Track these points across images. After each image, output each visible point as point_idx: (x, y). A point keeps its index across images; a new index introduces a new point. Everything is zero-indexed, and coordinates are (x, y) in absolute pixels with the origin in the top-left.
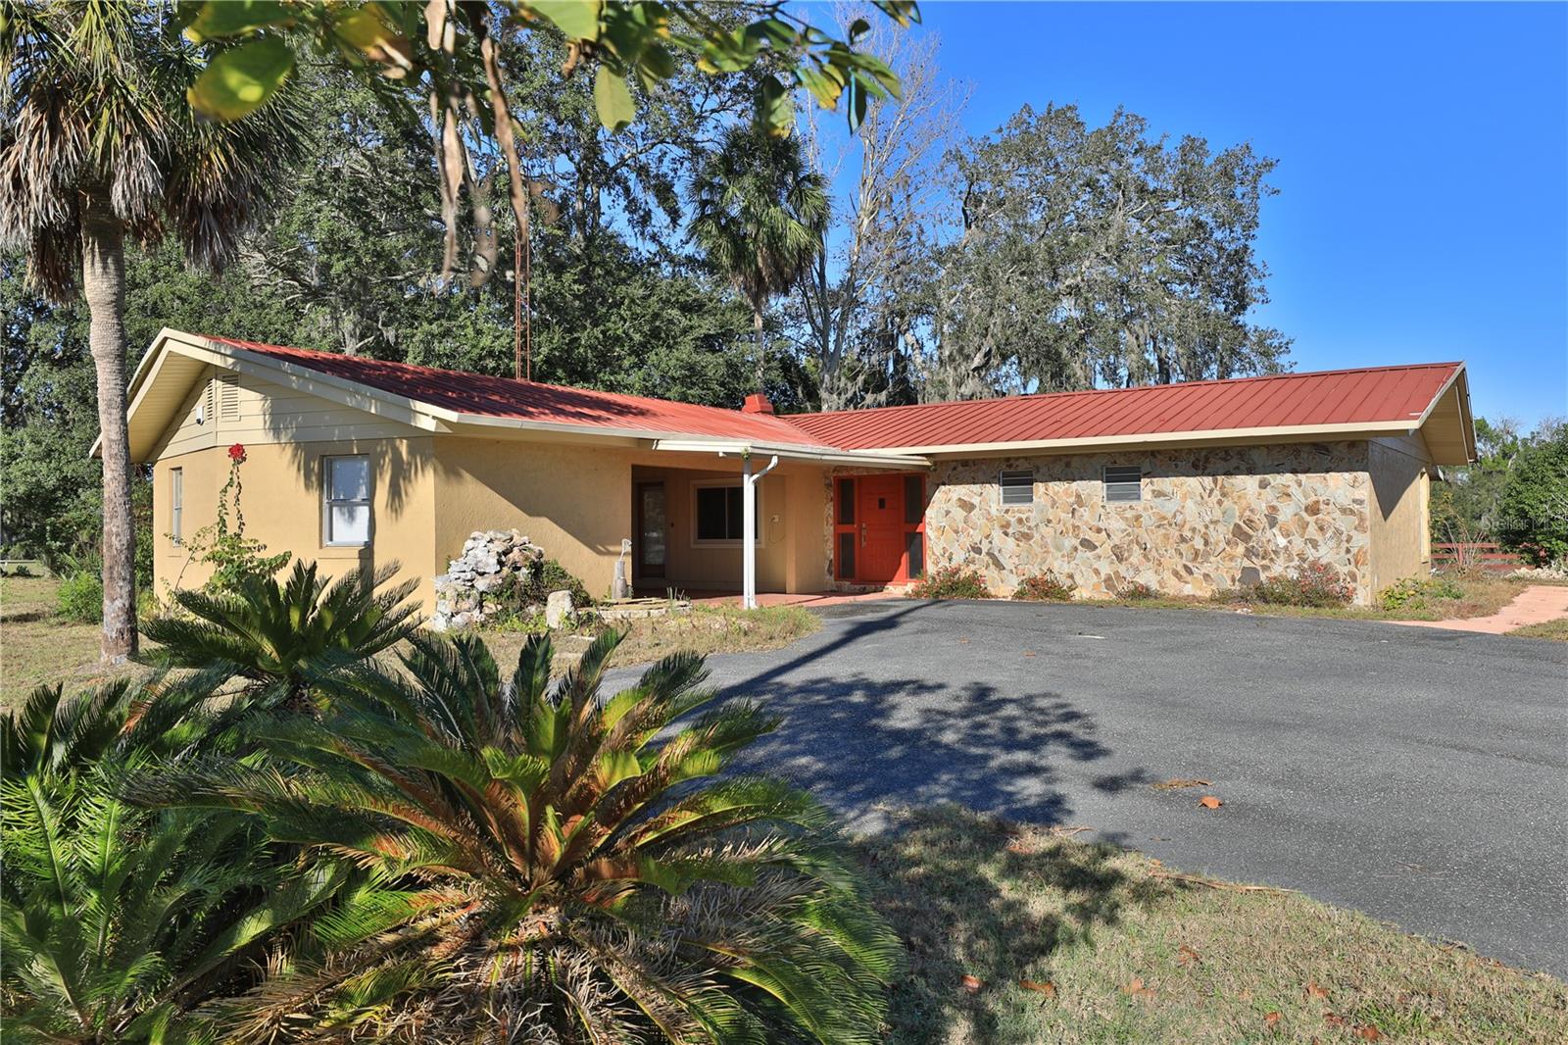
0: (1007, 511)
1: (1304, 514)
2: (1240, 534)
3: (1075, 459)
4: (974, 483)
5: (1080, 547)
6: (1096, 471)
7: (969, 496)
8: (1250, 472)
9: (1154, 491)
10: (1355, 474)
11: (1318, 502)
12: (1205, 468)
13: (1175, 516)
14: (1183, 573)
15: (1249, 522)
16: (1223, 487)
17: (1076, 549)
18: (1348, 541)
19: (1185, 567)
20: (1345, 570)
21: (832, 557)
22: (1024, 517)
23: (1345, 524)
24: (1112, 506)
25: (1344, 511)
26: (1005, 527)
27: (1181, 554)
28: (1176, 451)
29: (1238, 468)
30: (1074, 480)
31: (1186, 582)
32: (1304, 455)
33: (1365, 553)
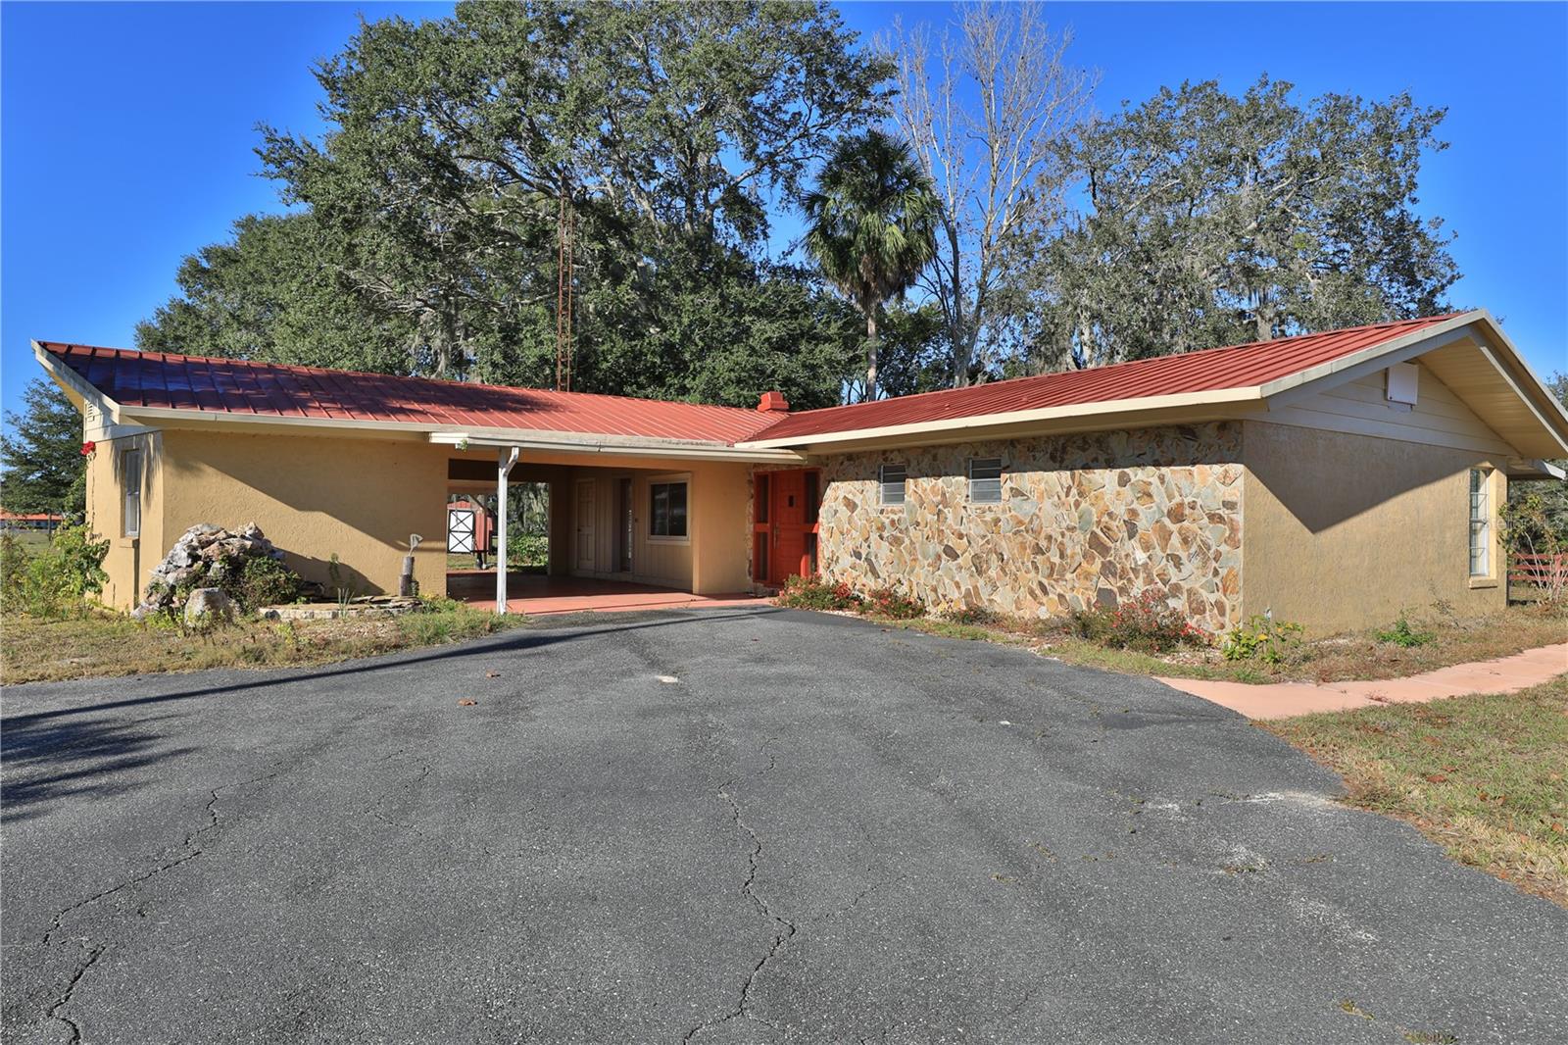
0: (882, 512)
1: (1167, 521)
2: (1097, 545)
3: (941, 451)
4: (857, 480)
5: (944, 556)
6: (959, 465)
7: (854, 495)
8: (1110, 464)
9: (1012, 489)
10: (1226, 466)
11: (1181, 505)
12: (1062, 461)
13: (1031, 521)
14: (1038, 592)
15: (1107, 530)
16: (1080, 484)
17: (939, 557)
18: (1216, 559)
19: (1041, 584)
20: (1213, 598)
21: (751, 558)
22: (896, 518)
23: (1211, 534)
24: (972, 506)
25: (1212, 517)
26: (881, 528)
27: (1037, 568)
28: (1034, 438)
29: (1096, 460)
30: (940, 476)
31: (1042, 604)
32: (1168, 442)
33: (1235, 576)
